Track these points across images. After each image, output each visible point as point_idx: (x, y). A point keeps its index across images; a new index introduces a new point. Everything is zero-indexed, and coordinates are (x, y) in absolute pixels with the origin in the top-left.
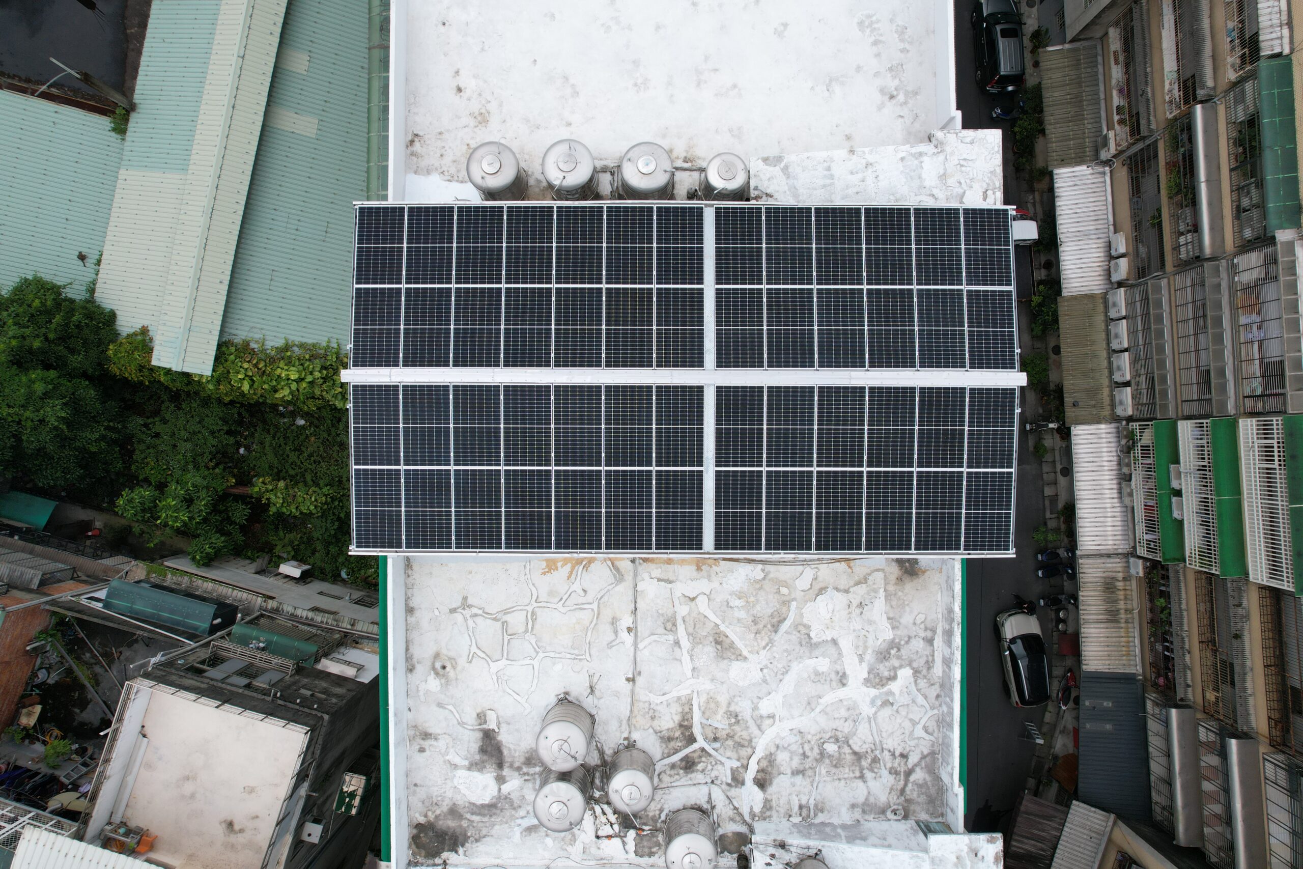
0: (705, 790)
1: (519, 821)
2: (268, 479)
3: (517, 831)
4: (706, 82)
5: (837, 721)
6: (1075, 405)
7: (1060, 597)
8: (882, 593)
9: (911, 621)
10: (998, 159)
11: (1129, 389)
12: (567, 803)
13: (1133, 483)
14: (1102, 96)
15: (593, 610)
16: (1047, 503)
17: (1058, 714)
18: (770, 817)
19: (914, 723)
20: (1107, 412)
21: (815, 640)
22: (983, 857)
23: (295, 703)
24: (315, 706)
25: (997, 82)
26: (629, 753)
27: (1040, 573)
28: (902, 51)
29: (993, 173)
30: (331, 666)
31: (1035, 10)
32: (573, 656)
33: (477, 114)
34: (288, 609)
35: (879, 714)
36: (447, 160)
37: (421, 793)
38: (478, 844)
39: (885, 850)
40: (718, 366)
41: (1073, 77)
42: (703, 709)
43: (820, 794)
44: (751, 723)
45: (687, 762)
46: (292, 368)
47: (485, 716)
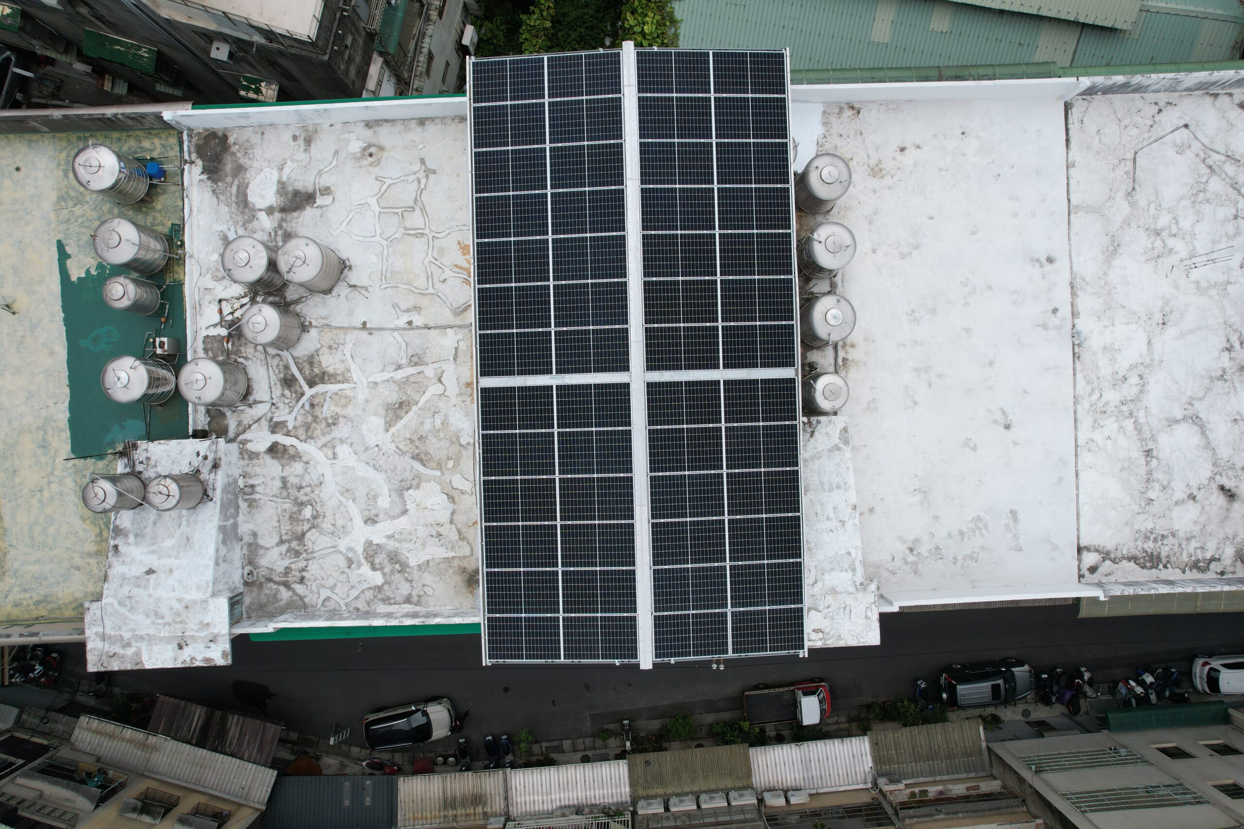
0: (266, 397)
1: (233, 229)
2: (552, 11)
3: (224, 228)
4: (918, 376)
5: (332, 517)
6: (647, 763)
7: (468, 757)
8: (451, 554)
9: (426, 582)
10: (852, 642)
11: (662, 810)
12: (248, 266)
13: (575, 817)
14: (938, 778)
15: (427, 289)
16: (556, 743)
17: (359, 760)
18: (243, 459)
19: (332, 588)
20: (641, 792)
21: (406, 494)
22: (209, 647)
23: (338, 28)
24: (336, 48)
25: (950, 683)
26: (297, 326)
27: (490, 738)
28: (955, 558)
29: (839, 638)
30: (376, 67)
31: (1020, 717)
32: (384, 272)
33: (881, 166)
34: (430, 30)
35: (340, 555)
36: (837, 141)
37: (256, 139)
38: (211, 193)
39: (213, 558)
40: (648, 384)
41: (955, 751)
42: (340, 393)
43: (265, 504)
44: (328, 438)
45: (291, 381)
46: (654, 27)
47: (328, 194)
